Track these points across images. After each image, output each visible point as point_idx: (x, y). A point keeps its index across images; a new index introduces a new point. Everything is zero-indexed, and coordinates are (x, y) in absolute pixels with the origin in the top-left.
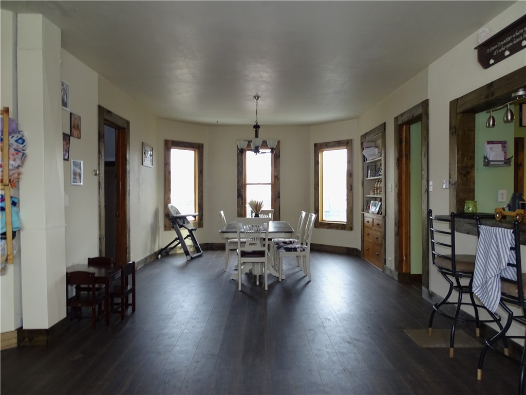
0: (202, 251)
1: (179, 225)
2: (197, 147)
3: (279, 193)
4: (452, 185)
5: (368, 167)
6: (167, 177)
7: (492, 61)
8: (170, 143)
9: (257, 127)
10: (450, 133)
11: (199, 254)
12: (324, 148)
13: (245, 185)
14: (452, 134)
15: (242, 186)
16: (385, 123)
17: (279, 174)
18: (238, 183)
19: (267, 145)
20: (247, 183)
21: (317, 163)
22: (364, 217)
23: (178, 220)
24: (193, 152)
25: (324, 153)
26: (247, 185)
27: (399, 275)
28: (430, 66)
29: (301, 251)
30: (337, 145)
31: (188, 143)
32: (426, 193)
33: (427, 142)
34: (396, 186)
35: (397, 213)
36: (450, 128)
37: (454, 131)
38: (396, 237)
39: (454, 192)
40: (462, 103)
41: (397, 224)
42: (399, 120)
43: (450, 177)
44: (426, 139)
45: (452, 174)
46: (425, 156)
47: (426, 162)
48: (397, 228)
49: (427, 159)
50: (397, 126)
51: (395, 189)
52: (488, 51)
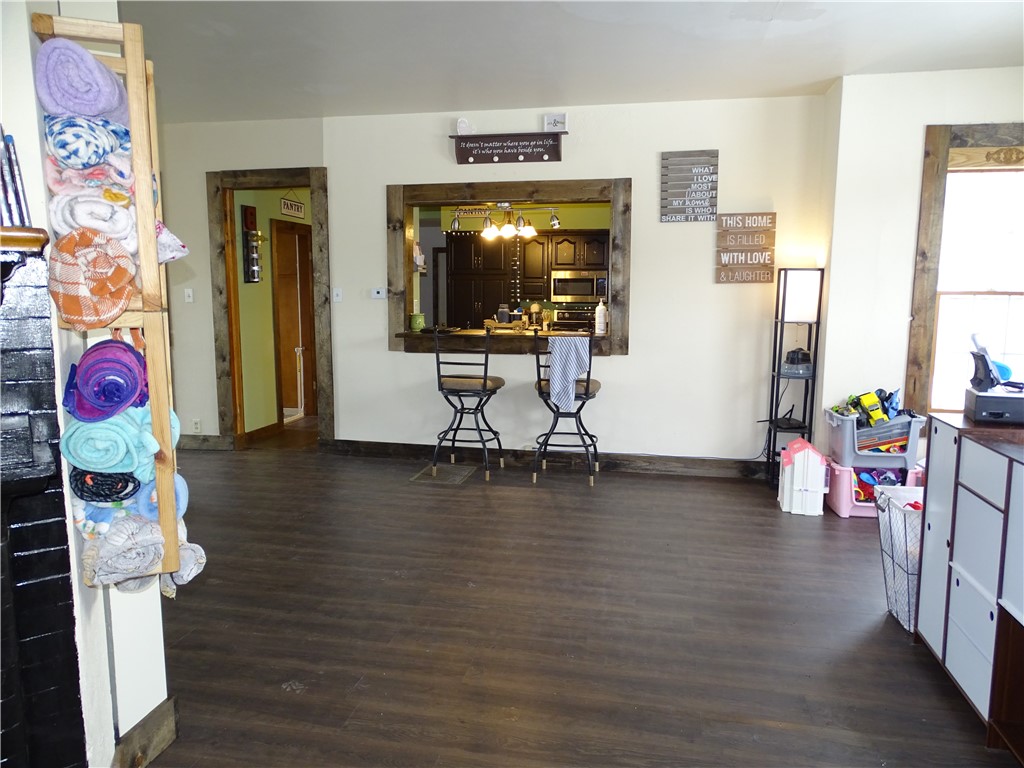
4: (395, 295)
7: (471, 159)
10: (388, 227)
14: (395, 229)
27: (234, 440)
28: (325, 119)
32: (327, 305)
33: (325, 230)
34: (221, 293)
35: (225, 338)
36: (389, 220)
37: (398, 225)
38: (224, 378)
39: (399, 304)
40: (416, 193)
41: (228, 358)
42: (225, 180)
43: (390, 284)
44: (324, 226)
45: (394, 280)
46: (321, 250)
47: (326, 260)
48: (227, 364)
49: (326, 256)
50: (218, 188)
51: (214, 297)
52: (463, 145)
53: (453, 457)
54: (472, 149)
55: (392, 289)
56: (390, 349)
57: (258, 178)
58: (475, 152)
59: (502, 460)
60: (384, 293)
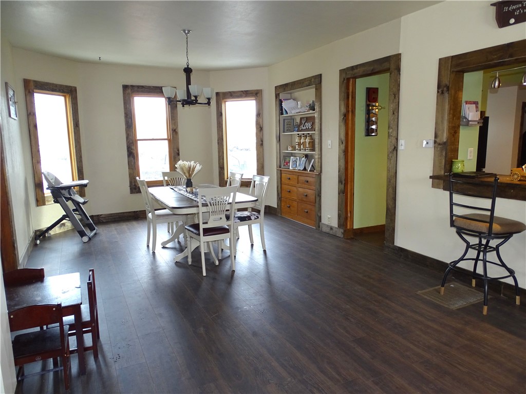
0: (96, 228)
1: (65, 198)
2: (69, 92)
3: (178, 150)
4: (439, 144)
5: (284, 120)
6: (32, 132)
7: (512, 21)
8: (32, 84)
9: (188, 71)
10: (438, 92)
11: (94, 232)
12: (229, 98)
13: (136, 141)
14: (442, 93)
15: (132, 143)
16: (321, 74)
17: (177, 127)
18: (127, 138)
19: (162, 92)
20: (138, 138)
21: (220, 114)
22: (281, 173)
23: (63, 192)
24: (62, 98)
25: (227, 103)
26: (138, 142)
27: (346, 232)
28: (403, 18)
29: (255, 219)
30: (244, 95)
31: (56, 85)
32: (395, 152)
33: (397, 99)
34: (342, 143)
35: (343, 171)
36: (439, 87)
37: (445, 89)
38: (341, 194)
39: (442, 152)
40: (461, 61)
41: (343, 182)
42: (348, 73)
43: (436, 136)
44: (396, 96)
45: (439, 133)
46: (394, 113)
47: (396, 120)
48: (343, 186)
49: (396, 117)
50: (344, 79)
51: (339, 145)
52: (506, 9)
53: (474, 281)
54: (514, 10)
55: (438, 140)
56: (433, 187)
57: (364, 69)
58: (517, 13)
59: (518, 298)
60: (431, 144)
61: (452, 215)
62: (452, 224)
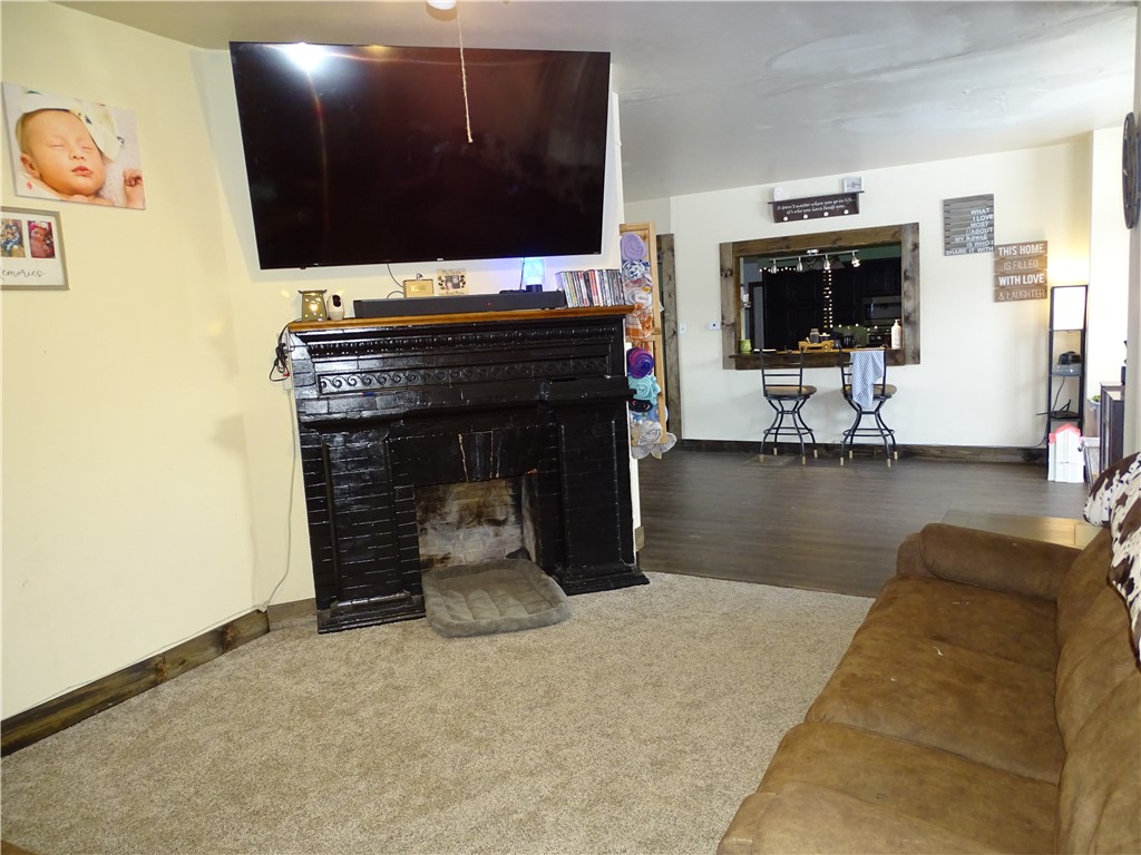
7: (786, 219)
14: (726, 276)
32: (675, 337)
33: (673, 281)
36: (722, 270)
37: (729, 273)
39: (730, 333)
40: (743, 247)
43: (723, 318)
44: (672, 278)
45: (726, 315)
46: (670, 296)
47: (674, 303)
49: (674, 300)
52: (779, 208)
53: (775, 450)
54: (786, 210)
55: (725, 322)
56: (724, 368)
58: (788, 213)
59: (815, 451)
60: (718, 325)
61: (764, 386)
62: (766, 394)
